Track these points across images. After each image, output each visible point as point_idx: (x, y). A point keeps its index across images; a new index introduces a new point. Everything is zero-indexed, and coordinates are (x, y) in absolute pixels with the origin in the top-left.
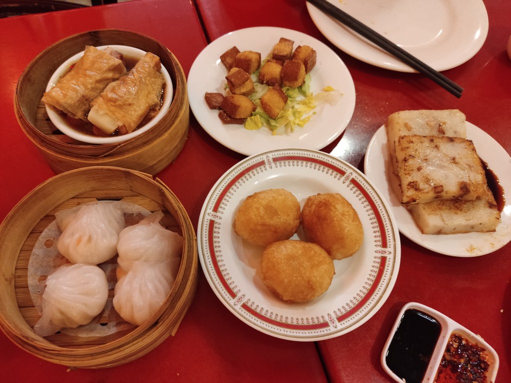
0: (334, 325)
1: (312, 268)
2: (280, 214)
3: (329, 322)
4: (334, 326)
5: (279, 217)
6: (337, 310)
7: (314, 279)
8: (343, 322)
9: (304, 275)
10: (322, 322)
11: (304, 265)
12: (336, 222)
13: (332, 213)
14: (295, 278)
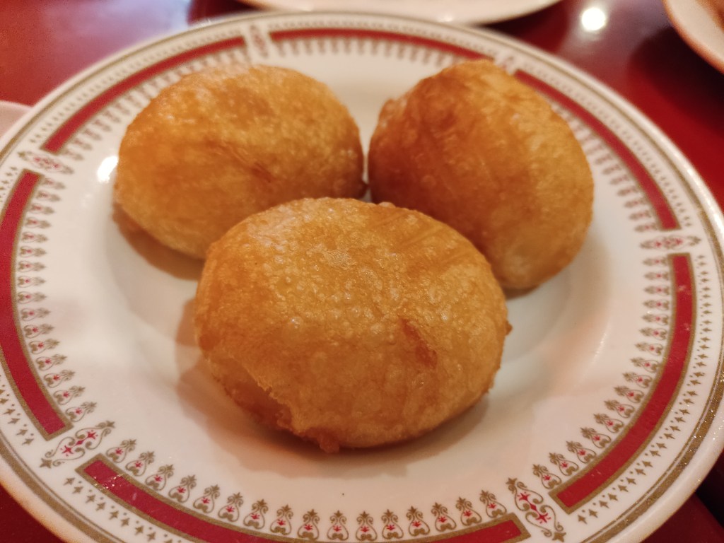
0: (550, 525)
1: (414, 271)
2: (278, 112)
3: (521, 516)
4: (547, 533)
5: (275, 120)
6: (545, 462)
7: (428, 317)
8: (588, 506)
9: (378, 299)
10: (486, 519)
11: (380, 262)
12: (489, 119)
13: (471, 97)
14: (337, 314)
